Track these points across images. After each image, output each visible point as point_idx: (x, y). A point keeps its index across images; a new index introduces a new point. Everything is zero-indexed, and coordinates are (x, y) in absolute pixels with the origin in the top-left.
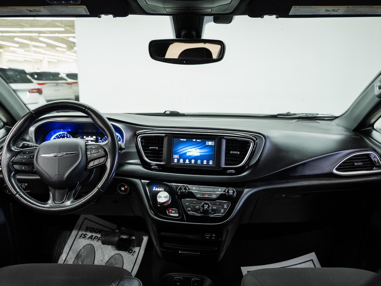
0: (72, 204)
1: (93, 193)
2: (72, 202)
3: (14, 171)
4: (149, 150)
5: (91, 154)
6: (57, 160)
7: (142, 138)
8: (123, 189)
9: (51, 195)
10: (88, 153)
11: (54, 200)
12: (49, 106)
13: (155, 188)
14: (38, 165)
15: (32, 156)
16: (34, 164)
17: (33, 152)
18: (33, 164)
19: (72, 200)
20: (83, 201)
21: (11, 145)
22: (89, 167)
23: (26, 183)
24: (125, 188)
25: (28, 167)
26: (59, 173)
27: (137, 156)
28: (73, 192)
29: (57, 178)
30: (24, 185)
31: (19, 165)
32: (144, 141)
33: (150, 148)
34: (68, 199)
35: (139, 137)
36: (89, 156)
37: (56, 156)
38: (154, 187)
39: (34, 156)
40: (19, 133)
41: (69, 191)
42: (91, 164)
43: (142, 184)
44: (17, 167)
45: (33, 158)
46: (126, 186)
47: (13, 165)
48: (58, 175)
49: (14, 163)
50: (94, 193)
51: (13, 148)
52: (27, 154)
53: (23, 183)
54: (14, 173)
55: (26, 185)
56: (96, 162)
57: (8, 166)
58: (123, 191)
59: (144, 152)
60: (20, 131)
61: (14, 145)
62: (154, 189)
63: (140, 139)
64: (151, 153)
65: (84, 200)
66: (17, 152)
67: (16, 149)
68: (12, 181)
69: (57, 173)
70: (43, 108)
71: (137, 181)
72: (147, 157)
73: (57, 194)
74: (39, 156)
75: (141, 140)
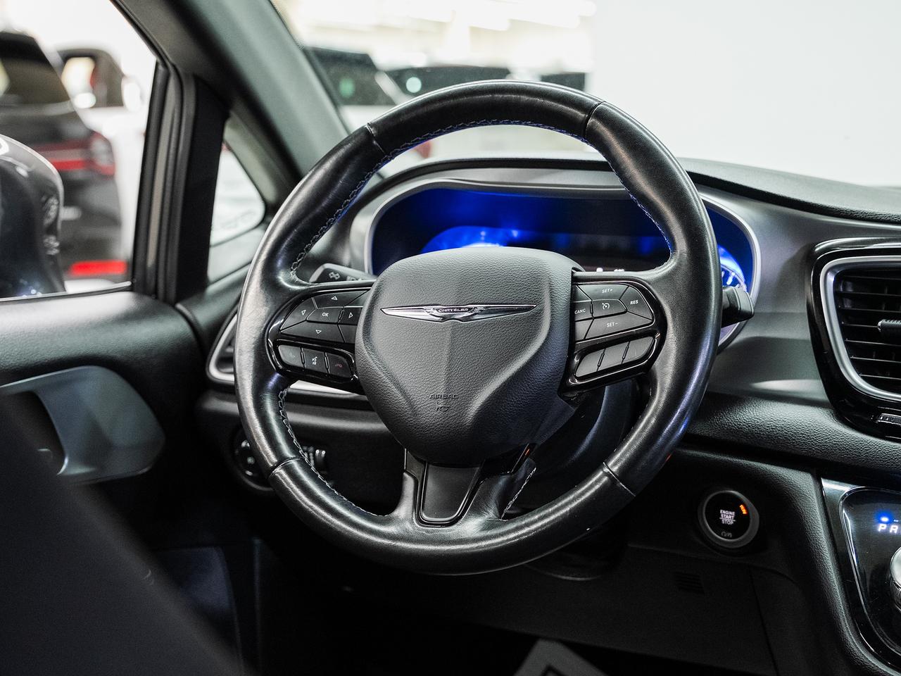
0: (489, 533)
1: (583, 494)
2: (489, 526)
3: (279, 370)
4: (874, 335)
5: (593, 318)
6: (448, 334)
7: (843, 276)
8: (728, 517)
9: (409, 485)
10: (581, 313)
11: (418, 506)
12: (438, 105)
13: (889, 523)
14: (373, 350)
15: (351, 315)
16: (356, 347)
17: (355, 301)
18: (351, 347)
19: (491, 514)
20: (540, 524)
21: (280, 263)
22: (581, 379)
23: (321, 449)
24: (738, 512)
25: (333, 361)
26: (448, 389)
27: (811, 363)
28: (502, 481)
29: (439, 413)
30: (314, 453)
31: (301, 346)
32: (850, 290)
33: (880, 324)
34: (477, 510)
35: (831, 269)
36: (581, 328)
37: (444, 319)
38: (885, 519)
39: (357, 312)
40: (311, 216)
41: (483, 476)
42: (588, 367)
43: (824, 499)
44: (290, 355)
45: (355, 322)
46: (742, 507)
47: (276, 344)
48: (446, 398)
49: (282, 338)
50: (588, 494)
51: (282, 278)
52: (335, 303)
53: (309, 447)
54: (279, 378)
55: (320, 454)
56: (613, 358)
57: (260, 350)
58: (727, 527)
59: (847, 345)
60: (318, 210)
61: (288, 265)
62: (881, 528)
63: (831, 279)
64: (880, 352)
65: (541, 519)
66: (296, 293)
67: (293, 282)
68: (266, 412)
69: (441, 390)
70: (414, 114)
71: (801, 480)
72: (859, 367)
73: (431, 486)
74: (377, 314)
75: (836, 284)
